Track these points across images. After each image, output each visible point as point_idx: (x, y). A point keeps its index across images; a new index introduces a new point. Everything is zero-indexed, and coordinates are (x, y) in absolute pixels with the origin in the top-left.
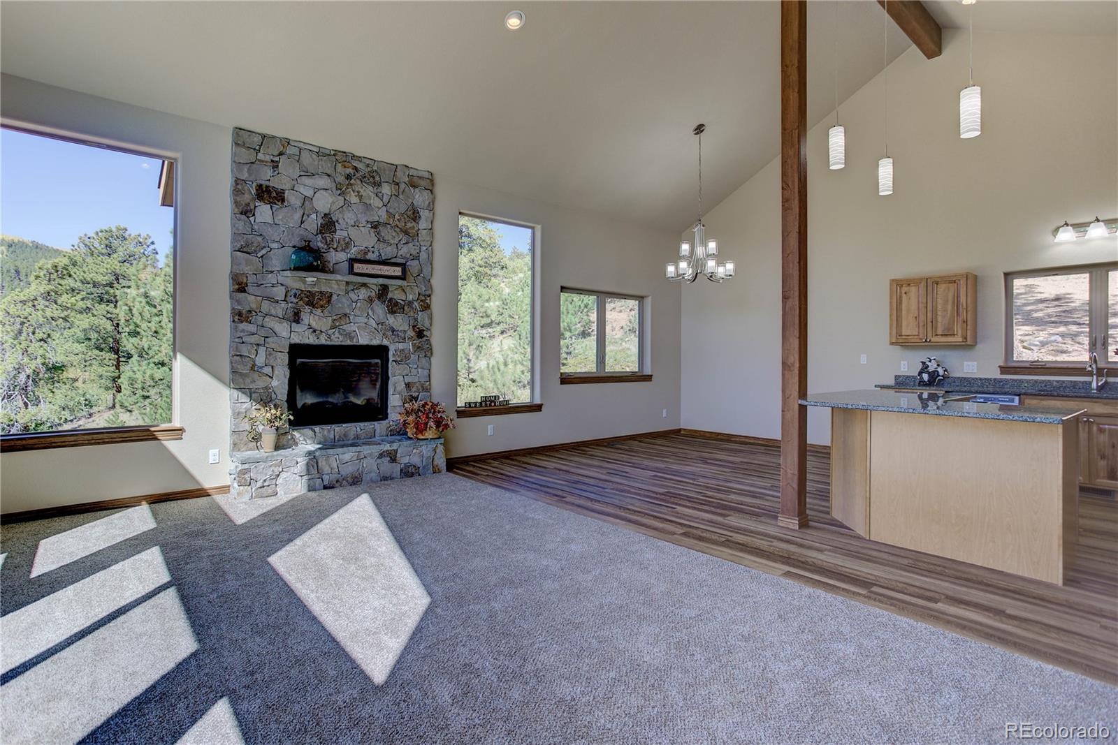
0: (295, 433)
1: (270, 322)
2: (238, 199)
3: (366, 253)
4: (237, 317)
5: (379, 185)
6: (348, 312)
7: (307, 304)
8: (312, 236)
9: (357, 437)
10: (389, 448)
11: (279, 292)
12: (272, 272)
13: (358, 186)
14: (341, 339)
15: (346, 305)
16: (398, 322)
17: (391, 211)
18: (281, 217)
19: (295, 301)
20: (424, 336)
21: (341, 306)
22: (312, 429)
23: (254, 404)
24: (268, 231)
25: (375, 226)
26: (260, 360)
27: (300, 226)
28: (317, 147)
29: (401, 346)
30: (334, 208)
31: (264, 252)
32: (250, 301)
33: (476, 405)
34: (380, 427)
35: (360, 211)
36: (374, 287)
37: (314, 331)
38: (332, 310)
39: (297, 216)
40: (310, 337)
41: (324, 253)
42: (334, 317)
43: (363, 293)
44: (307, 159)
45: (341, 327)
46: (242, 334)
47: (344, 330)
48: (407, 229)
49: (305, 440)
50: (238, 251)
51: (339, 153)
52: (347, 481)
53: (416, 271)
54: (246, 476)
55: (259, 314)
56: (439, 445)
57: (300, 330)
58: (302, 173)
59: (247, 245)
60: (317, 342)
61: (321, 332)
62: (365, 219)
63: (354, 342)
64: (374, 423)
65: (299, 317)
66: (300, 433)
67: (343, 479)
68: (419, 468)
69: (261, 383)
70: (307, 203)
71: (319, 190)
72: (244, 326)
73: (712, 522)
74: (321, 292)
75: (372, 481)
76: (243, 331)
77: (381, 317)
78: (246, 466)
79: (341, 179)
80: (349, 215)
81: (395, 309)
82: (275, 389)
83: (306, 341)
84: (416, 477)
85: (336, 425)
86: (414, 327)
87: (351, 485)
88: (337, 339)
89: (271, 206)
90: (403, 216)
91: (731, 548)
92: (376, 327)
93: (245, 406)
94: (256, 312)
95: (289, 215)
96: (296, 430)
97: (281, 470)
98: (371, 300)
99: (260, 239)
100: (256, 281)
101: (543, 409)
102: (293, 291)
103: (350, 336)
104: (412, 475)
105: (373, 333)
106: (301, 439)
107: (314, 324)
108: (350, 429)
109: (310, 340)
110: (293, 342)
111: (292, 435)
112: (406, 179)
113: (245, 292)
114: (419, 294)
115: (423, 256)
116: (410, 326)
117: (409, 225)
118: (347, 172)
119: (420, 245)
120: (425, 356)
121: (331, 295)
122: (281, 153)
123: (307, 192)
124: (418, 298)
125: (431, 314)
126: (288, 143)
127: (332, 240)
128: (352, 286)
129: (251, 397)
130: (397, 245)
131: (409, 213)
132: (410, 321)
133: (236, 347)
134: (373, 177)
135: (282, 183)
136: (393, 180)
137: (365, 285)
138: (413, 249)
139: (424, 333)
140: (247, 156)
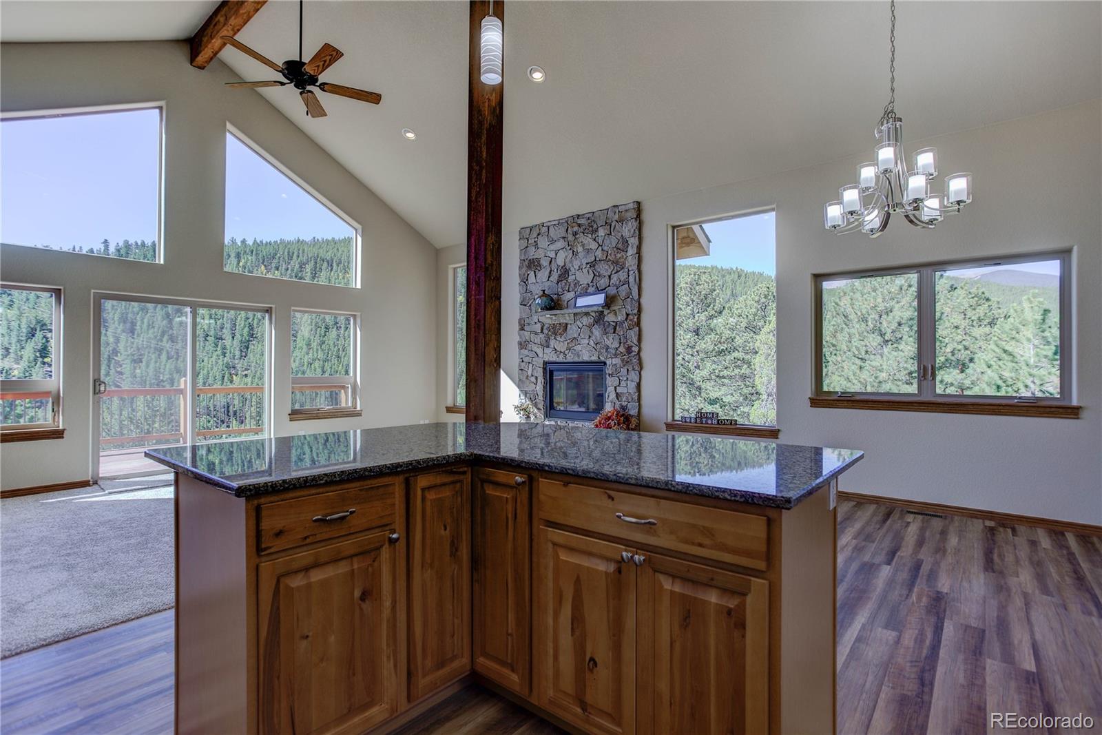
1: (535, 348)
2: (522, 273)
3: (586, 289)
4: (521, 346)
5: (596, 230)
6: (576, 336)
7: (553, 333)
8: (554, 285)
11: (538, 327)
12: (535, 314)
13: (581, 237)
14: (572, 357)
15: (575, 331)
16: (610, 339)
17: (605, 249)
18: (539, 277)
19: (547, 332)
20: (633, 352)
21: (571, 332)
23: (527, 400)
24: (534, 287)
25: (592, 265)
26: (530, 373)
27: (548, 280)
28: (557, 220)
29: (614, 361)
30: (567, 260)
31: (531, 302)
32: (526, 334)
33: (691, 420)
35: (583, 256)
36: (593, 314)
37: (557, 352)
38: (567, 336)
39: (547, 274)
40: (554, 356)
41: (561, 295)
42: (569, 341)
43: (585, 321)
44: (552, 232)
45: (572, 348)
47: (575, 350)
48: (617, 259)
50: (521, 305)
51: (569, 218)
53: (624, 295)
55: (530, 343)
57: (548, 352)
58: (549, 243)
59: (524, 300)
60: (558, 359)
61: (561, 352)
62: (586, 262)
63: (581, 361)
65: (548, 343)
69: (531, 388)
70: (553, 262)
71: (558, 251)
72: (522, 351)
74: (560, 324)
76: (523, 354)
77: (598, 339)
79: (571, 238)
80: (576, 263)
81: (608, 330)
82: (538, 393)
83: (551, 359)
85: (571, 421)
86: (624, 344)
88: (570, 357)
89: (535, 272)
90: (613, 250)
92: (595, 347)
93: (522, 401)
94: (528, 342)
95: (543, 274)
98: (590, 327)
99: (529, 294)
100: (528, 322)
101: (779, 437)
102: (546, 326)
103: (577, 355)
105: (592, 351)
107: (556, 347)
109: (554, 358)
110: (545, 360)
112: (616, 217)
113: (524, 330)
114: (628, 315)
115: (631, 279)
116: (620, 343)
117: (619, 256)
118: (575, 230)
119: (629, 271)
120: (634, 369)
121: (567, 324)
122: (539, 235)
123: (552, 255)
124: (626, 319)
125: (640, 331)
126: (543, 226)
127: (566, 284)
128: (579, 316)
129: (526, 396)
130: (610, 277)
131: (620, 246)
132: (620, 339)
133: (520, 365)
134: (592, 227)
135: (540, 254)
136: (606, 223)
137: (587, 314)
138: (622, 275)
139: (633, 349)
140: (524, 243)
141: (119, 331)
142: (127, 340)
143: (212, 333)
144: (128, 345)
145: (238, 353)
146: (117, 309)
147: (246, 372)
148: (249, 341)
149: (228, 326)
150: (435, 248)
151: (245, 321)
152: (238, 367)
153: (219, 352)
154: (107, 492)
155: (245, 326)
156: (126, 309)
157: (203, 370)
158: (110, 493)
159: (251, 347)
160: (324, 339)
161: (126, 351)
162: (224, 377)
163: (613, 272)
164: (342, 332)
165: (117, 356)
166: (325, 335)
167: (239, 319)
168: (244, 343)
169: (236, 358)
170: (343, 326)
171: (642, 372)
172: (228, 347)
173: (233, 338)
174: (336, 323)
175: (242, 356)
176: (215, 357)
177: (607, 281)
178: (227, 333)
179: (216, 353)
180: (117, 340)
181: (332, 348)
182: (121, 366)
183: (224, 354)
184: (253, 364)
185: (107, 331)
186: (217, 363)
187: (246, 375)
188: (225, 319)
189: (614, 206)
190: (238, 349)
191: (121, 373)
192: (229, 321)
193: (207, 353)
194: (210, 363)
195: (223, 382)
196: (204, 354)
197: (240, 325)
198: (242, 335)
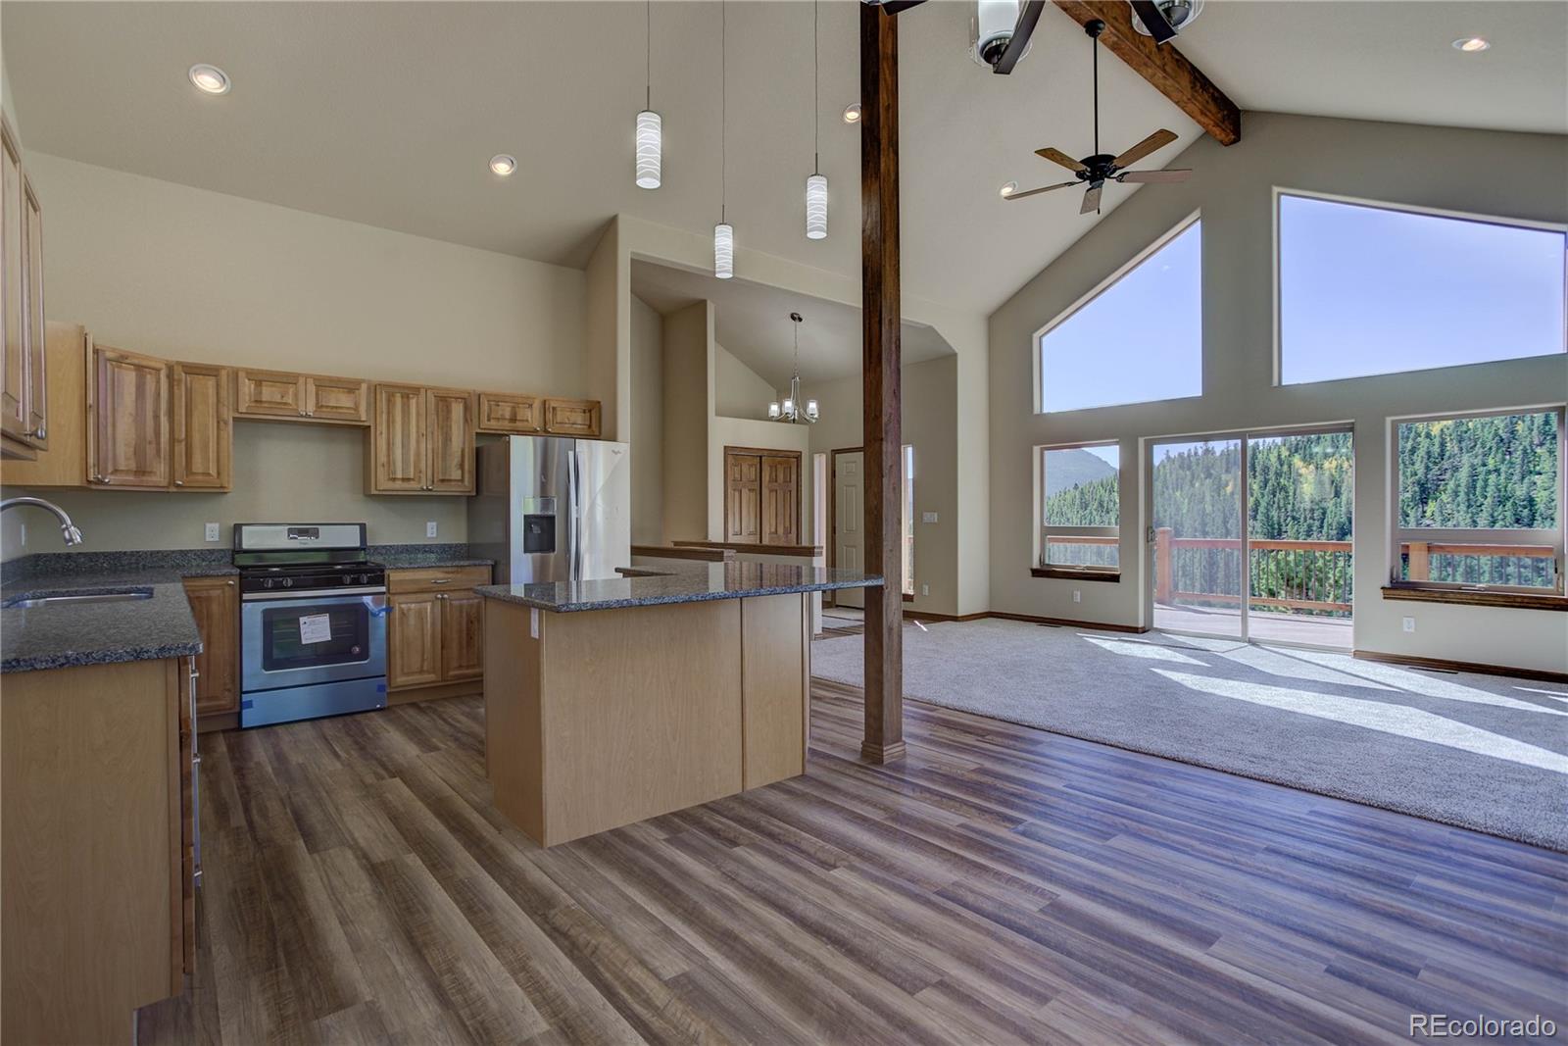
73: (999, 759)
91: (980, 728)
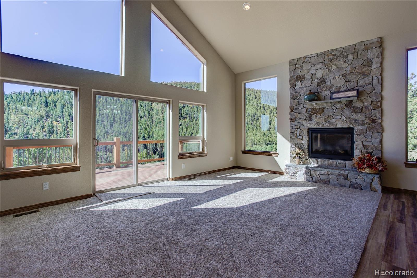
0: (310, 160)
1: (301, 121)
2: (291, 83)
3: (339, 89)
4: (291, 120)
5: (346, 57)
6: (331, 114)
7: (314, 113)
8: (315, 88)
9: (337, 166)
10: (343, 173)
11: (304, 111)
12: (301, 104)
13: (335, 61)
14: (328, 126)
15: (330, 112)
16: (358, 116)
17: (353, 66)
18: (304, 84)
19: (310, 113)
20: (376, 122)
21: (328, 112)
22: (317, 160)
23: (296, 148)
24: (300, 90)
25: (344, 76)
26: (298, 134)
27: (311, 86)
28: (317, 54)
29: (361, 127)
30: (324, 74)
31: (298, 97)
32: (295, 114)
34: (349, 164)
35: (336, 71)
36: (345, 102)
37: (317, 123)
38: (324, 114)
39: (310, 82)
40: (315, 125)
41: (320, 93)
42: (326, 117)
43: (338, 106)
44: (313, 60)
45: (329, 121)
46: (293, 126)
47: (330, 122)
48: (364, 71)
49: (314, 163)
50: (291, 99)
51: (326, 52)
52: (323, 182)
53: (369, 91)
54: (287, 170)
55: (298, 119)
56: (375, 178)
57: (311, 123)
58: (311, 66)
59: (293, 97)
60: (318, 127)
61: (320, 123)
62: (339, 74)
63: (335, 127)
64: (346, 161)
65: (311, 118)
66: (312, 160)
67: (321, 181)
68: (362, 186)
69: (299, 142)
70: (313, 76)
71: (318, 70)
72: (293, 123)
74: (319, 108)
75: (334, 185)
76: (293, 124)
77: (349, 115)
78: (287, 167)
79: (327, 62)
80: (331, 75)
81: (356, 110)
82: (304, 144)
83: (314, 127)
84: (359, 190)
85: (327, 160)
86: (369, 118)
87: (324, 184)
88: (327, 126)
89: (301, 82)
90: (360, 66)
92: (346, 120)
93: (293, 148)
94: (296, 118)
95: (307, 82)
96: (311, 159)
97: (297, 171)
98: (342, 109)
99: (297, 94)
100: (297, 108)
102: (309, 109)
103: (332, 124)
104: (357, 188)
105: (344, 122)
106: (312, 162)
107: (317, 120)
108: (333, 162)
109: (315, 126)
110: (309, 127)
111: (309, 161)
112: (363, 48)
113: (293, 112)
114: (372, 102)
115: (375, 82)
116: (366, 118)
117: (364, 69)
118: (330, 58)
119: (373, 77)
120: (377, 132)
121: (324, 109)
122: (303, 62)
123: (313, 72)
124: (371, 104)
125: (382, 110)
126: (306, 57)
127: (324, 87)
128: (333, 104)
129: (295, 146)
130: (357, 81)
131: (365, 63)
132: (366, 115)
133: (291, 130)
134: (343, 55)
135: (304, 72)
136: (354, 52)
137: (339, 102)
138: (368, 80)
139: (377, 121)
140: (293, 68)
141: (68, 119)
142: (71, 122)
143: (100, 120)
144: (71, 124)
145: (109, 127)
146: (67, 111)
147: (112, 134)
148: (113, 122)
149: (106, 117)
150: (234, 74)
151: (112, 115)
152: (110, 132)
153: (103, 127)
154: (104, 202)
155: (112, 117)
156: (70, 111)
157: (97, 133)
158: (107, 204)
159: (114, 125)
160: (140, 121)
161: (70, 126)
162: (104, 136)
163: (360, 79)
164: (147, 119)
165: (67, 128)
166: (141, 120)
167: (109, 114)
168: (111, 123)
169: (109, 129)
170: (147, 117)
171: (384, 134)
172: (106, 125)
173: (107, 121)
174: (145, 115)
175: (111, 128)
176: (101, 129)
177: (356, 84)
178: (105, 120)
179: (101, 127)
180: (67, 123)
181: (143, 125)
182: (69, 132)
183: (104, 127)
184: (115, 131)
185: (64, 119)
186: (102, 131)
187: (112, 135)
188: (104, 114)
189: (361, 42)
190: (109, 125)
191: (69, 135)
192: (106, 115)
193: (99, 127)
194: (100, 131)
195: (104, 138)
196: (97, 127)
197: (110, 117)
198: (111, 120)
